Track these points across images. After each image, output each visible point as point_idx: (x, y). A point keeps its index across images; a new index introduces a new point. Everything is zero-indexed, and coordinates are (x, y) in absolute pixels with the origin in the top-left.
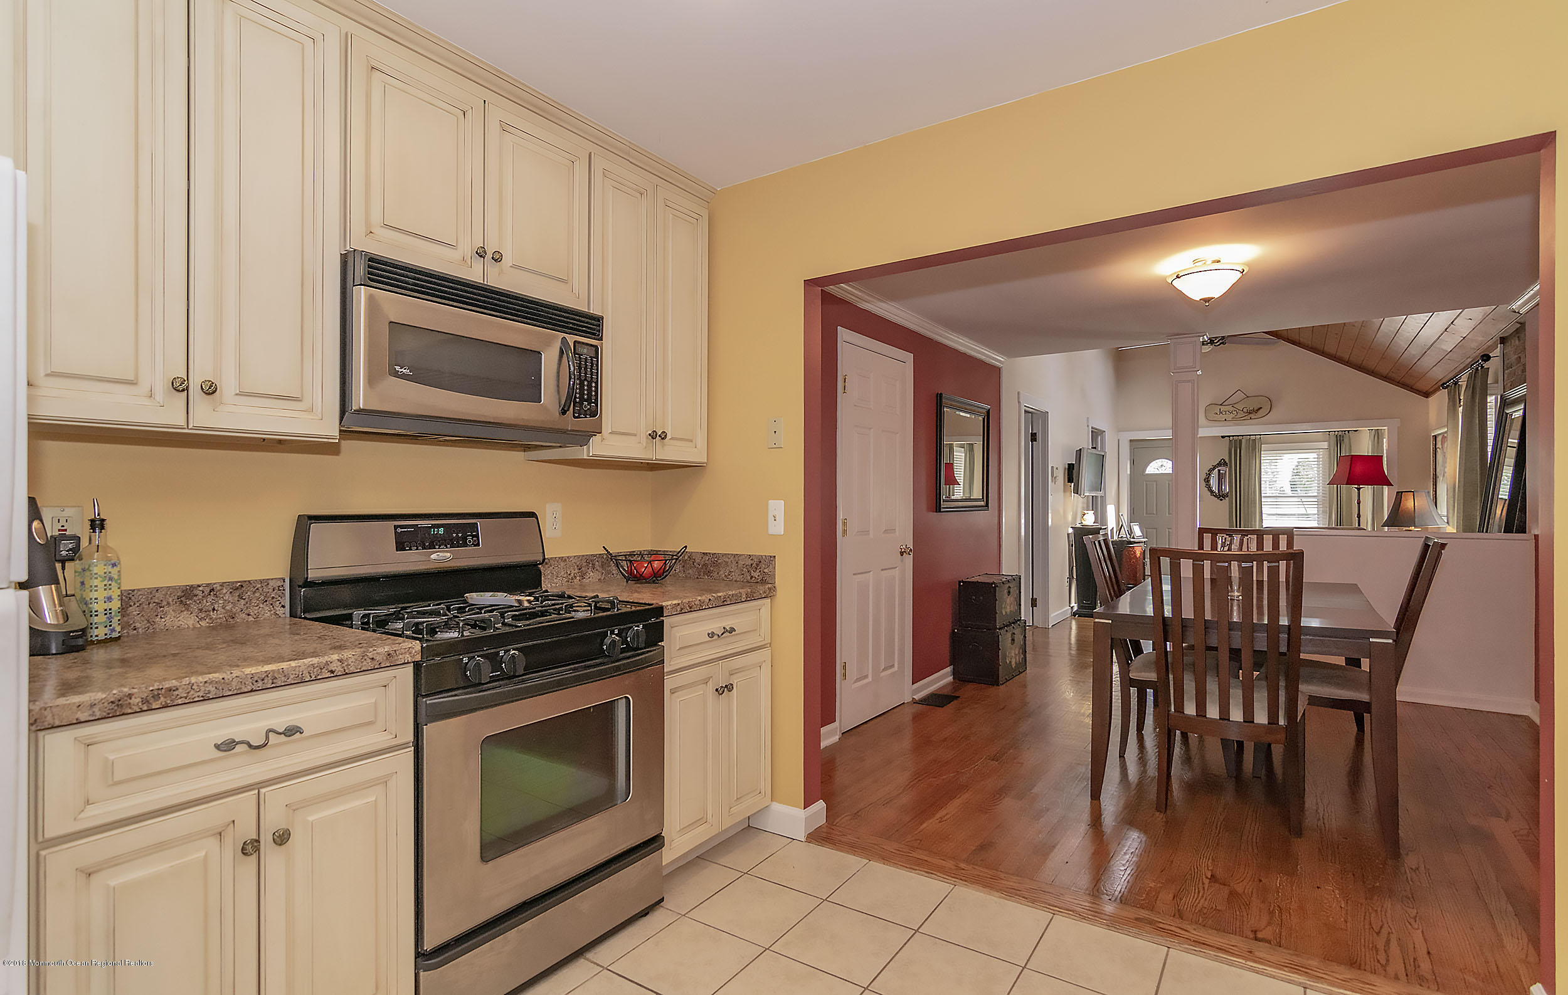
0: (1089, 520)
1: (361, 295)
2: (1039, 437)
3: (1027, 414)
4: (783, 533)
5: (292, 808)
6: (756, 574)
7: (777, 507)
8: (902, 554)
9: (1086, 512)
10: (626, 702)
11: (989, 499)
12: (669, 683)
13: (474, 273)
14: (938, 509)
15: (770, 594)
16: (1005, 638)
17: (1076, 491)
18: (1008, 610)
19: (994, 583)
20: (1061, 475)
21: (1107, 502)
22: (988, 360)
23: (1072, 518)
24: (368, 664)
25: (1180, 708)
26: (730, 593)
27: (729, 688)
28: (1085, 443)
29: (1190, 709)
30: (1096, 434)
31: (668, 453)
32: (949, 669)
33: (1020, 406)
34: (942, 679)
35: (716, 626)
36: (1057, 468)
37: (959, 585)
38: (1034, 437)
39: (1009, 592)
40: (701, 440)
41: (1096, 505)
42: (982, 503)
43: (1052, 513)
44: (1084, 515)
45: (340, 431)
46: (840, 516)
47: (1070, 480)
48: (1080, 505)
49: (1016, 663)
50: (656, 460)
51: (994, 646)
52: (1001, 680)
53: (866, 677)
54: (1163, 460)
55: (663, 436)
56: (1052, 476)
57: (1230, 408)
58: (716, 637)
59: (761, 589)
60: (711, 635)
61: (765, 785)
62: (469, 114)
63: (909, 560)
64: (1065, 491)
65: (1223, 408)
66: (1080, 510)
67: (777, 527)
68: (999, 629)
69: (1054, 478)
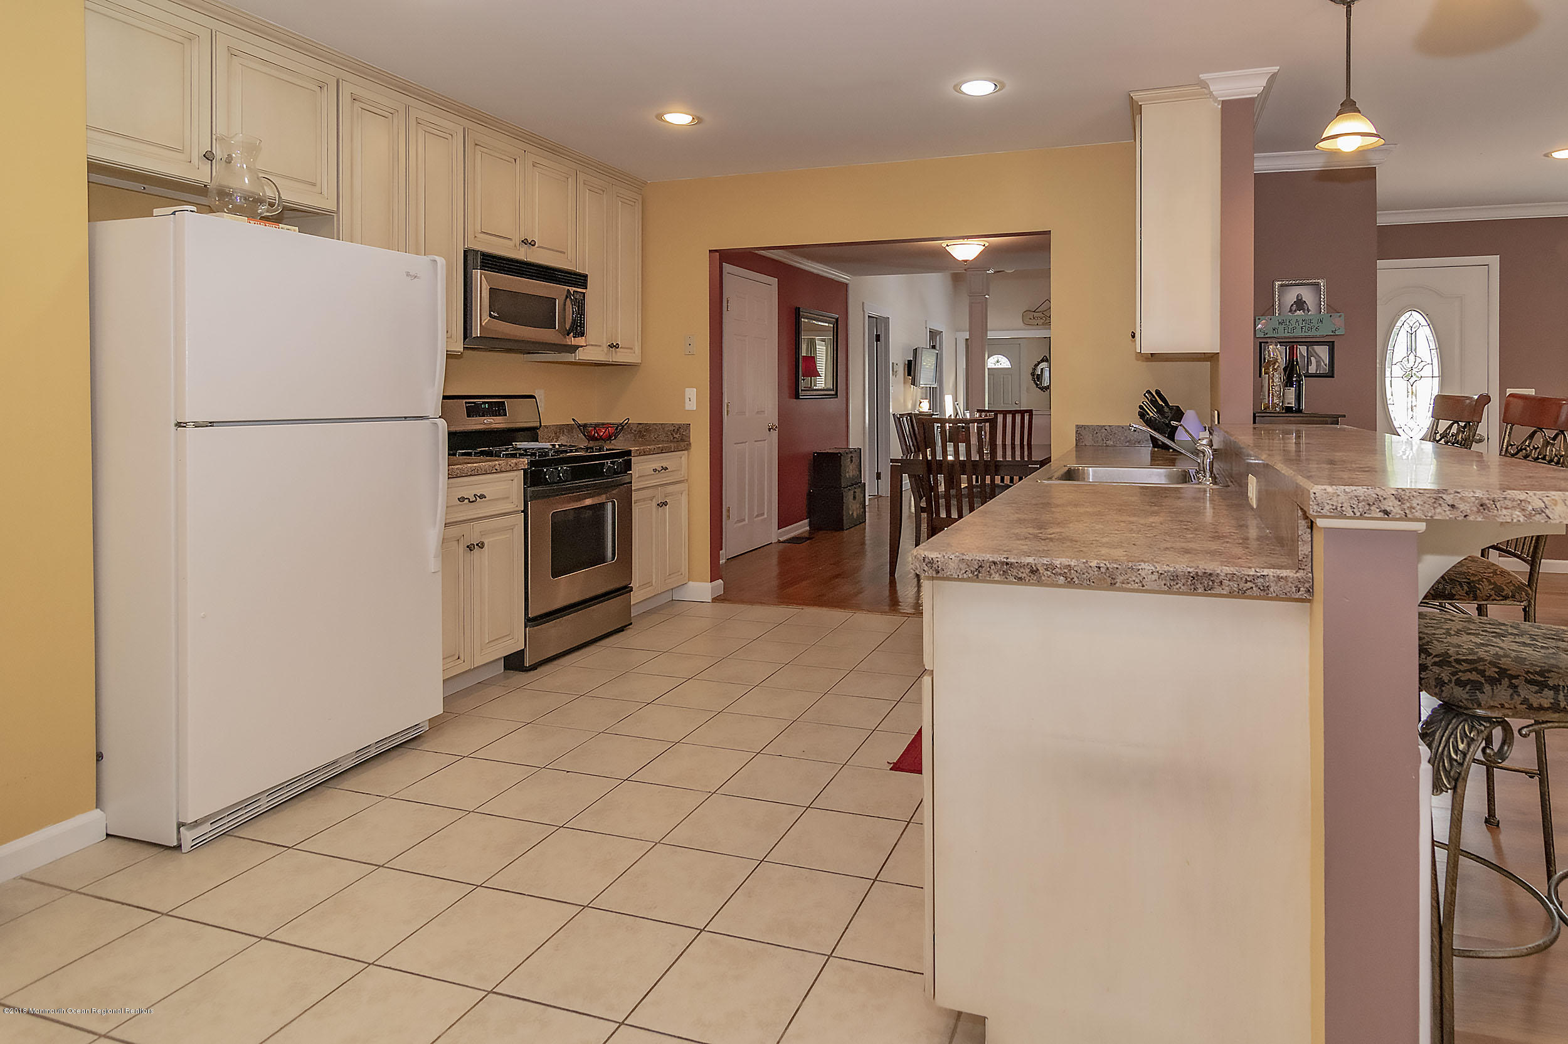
0: (925, 407)
1: (477, 274)
2: (882, 338)
3: (871, 319)
4: (695, 409)
5: (482, 534)
6: (677, 436)
7: (691, 393)
8: (770, 430)
9: (922, 400)
10: (612, 505)
11: (838, 389)
12: (635, 496)
13: (522, 254)
14: (797, 396)
15: (687, 447)
16: (848, 496)
17: (913, 383)
18: (851, 474)
19: (839, 453)
20: (901, 370)
21: (945, 392)
22: (837, 278)
23: (912, 404)
24: (509, 468)
25: (938, 514)
26: (665, 445)
27: (665, 504)
28: (924, 341)
29: (943, 515)
30: (934, 334)
31: (620, 357)
32: (807, 521)
33: (864, 314)
34: (802, 527)
35: (657, 466)
36: (897, 364)
37: (814, 455)
38: (878, 338)
39: (852, 461)
40: (637, 349)
41: (935, 395)
42: (833, 393)
43: (893, 401)
44: (920, 403)
45: (464, 347)
46: (725, 401)
47: (909, 374)
48: (919, 395)
49: (857, 515)
50: (612, 361)
51: (839, 501)
52: (846, 524)
53: (744, 520)
54: (999, 356)
55: (617, 346)
56: (893, 370)
57: (1040, 315)
58: (657, 472)
59: (682, 444)
60: (655, 470)
61: (684, 569)
62: (518, 161)
63: (775, 434)
64: (905, 383)
65: (1036, 314)
66: (919, 399)
67: (691, 405)
68: (844, 488)
69: (895, 373)
